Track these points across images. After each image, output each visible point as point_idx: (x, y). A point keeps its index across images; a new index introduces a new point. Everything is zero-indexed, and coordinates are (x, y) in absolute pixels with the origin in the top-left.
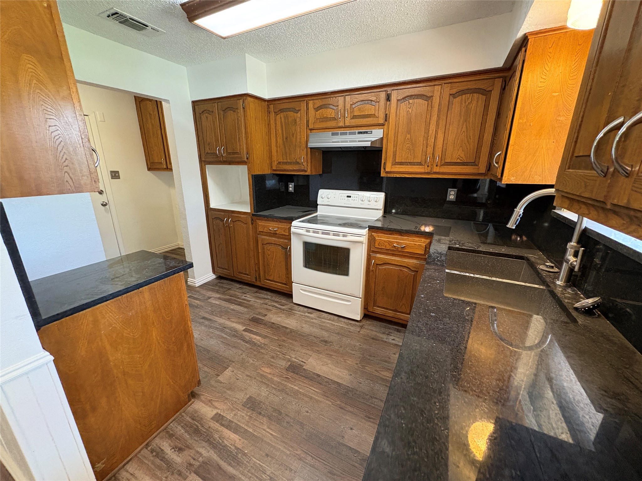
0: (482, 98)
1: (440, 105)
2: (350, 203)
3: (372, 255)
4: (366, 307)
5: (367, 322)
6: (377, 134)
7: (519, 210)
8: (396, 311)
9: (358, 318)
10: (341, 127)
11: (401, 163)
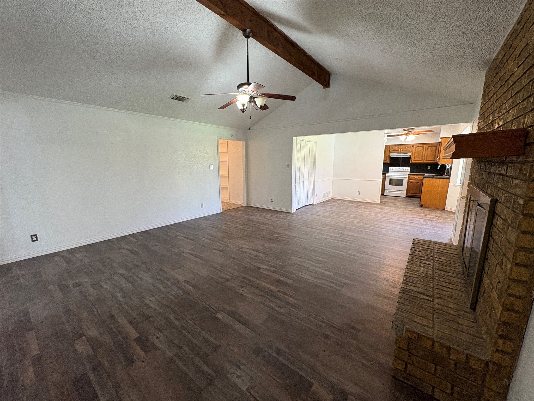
0: (435, 148)
1: (425, 149)
2: (400, 170)
3: (409, 180)
4: (406, 194)
5: (407, 198)
6: (410, 154)
7: (439, 166)
8: (415, 194)
9: (405, 196)
10: (400, 152)
11: (416, 160)
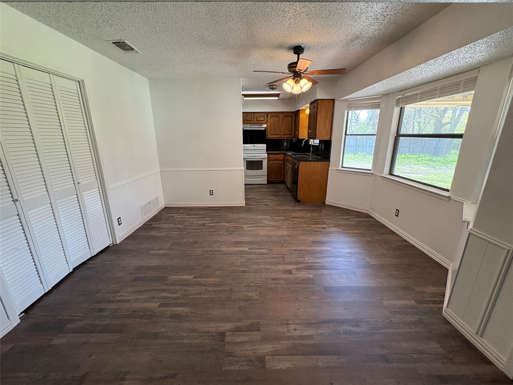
1: (281, 119)
2: (255, 148)
3: (269, 162)
4: (268, 180)
5: (270, 185)
6: (265, 126)
8: (277, 178)
9: (266, 183)
10: (253, 123)
11: (272, 135)
